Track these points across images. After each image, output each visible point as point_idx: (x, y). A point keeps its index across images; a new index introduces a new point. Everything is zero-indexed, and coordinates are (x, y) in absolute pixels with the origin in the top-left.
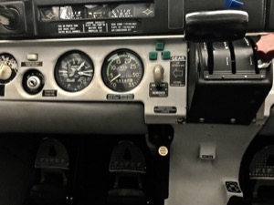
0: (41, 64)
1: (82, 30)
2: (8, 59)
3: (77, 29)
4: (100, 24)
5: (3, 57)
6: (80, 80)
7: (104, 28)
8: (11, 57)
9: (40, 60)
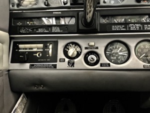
0: (97, 48)
1: (126, 29)
2: (74, 45)
3: (124, 28)
4: (138, 25)
5: (71, 45)
6: (119, 58)
7: (140, 27)
8: (76, 44)
9: (96, 46)
